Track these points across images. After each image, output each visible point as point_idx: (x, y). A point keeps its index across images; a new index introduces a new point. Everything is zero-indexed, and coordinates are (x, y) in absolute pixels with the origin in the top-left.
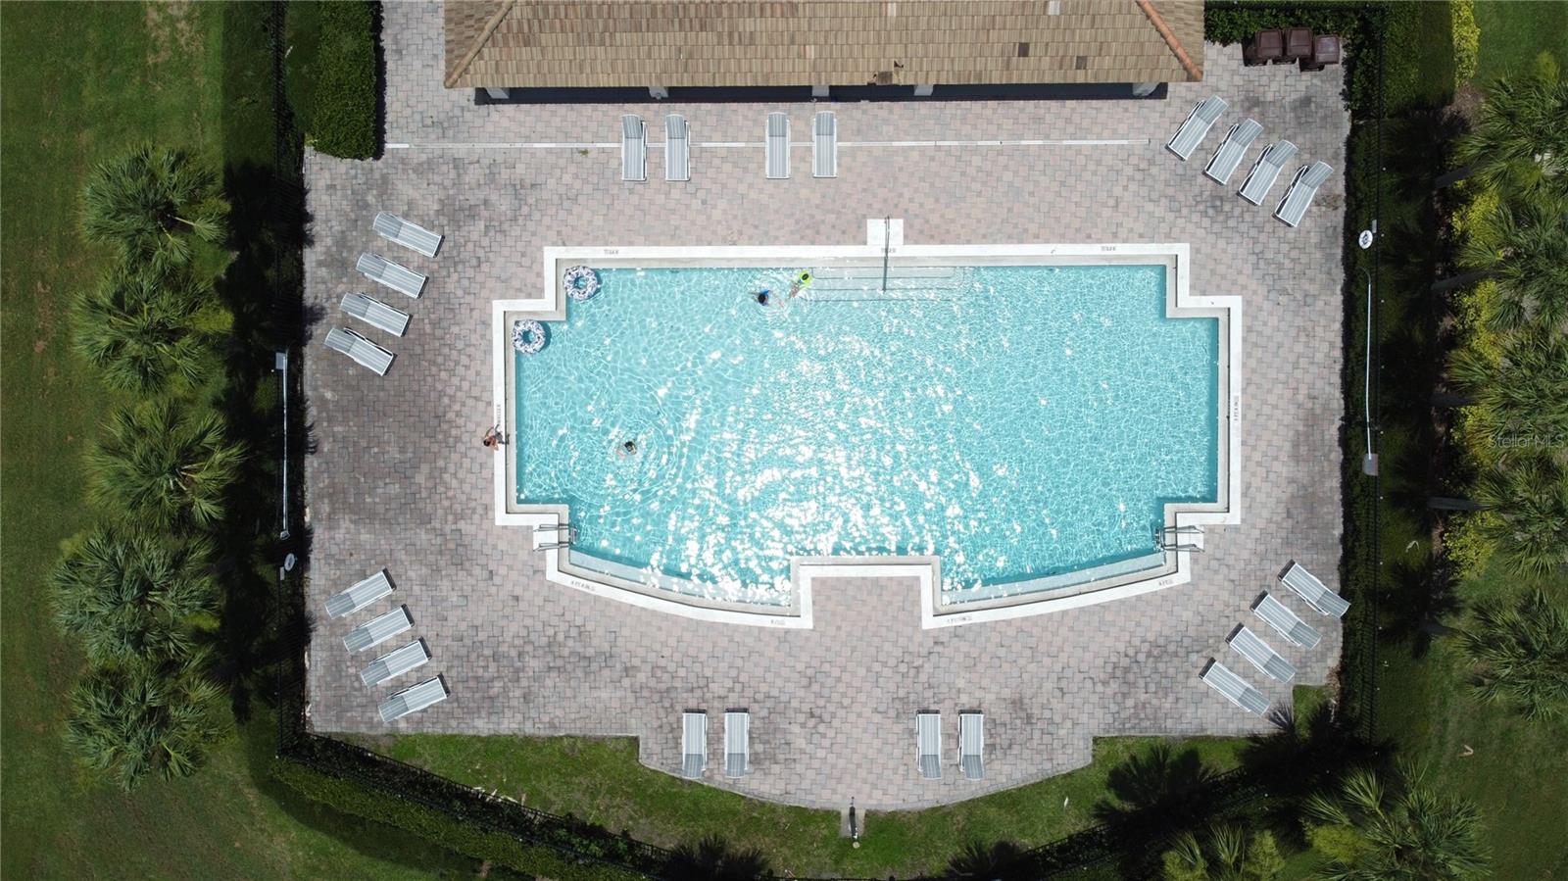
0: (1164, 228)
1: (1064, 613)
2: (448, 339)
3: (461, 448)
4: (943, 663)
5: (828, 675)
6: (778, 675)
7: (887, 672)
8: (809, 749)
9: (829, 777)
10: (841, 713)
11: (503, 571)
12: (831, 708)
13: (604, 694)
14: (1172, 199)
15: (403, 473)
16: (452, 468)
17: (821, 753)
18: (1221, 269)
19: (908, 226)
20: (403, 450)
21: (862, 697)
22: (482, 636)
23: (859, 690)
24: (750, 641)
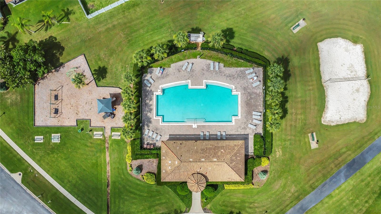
0: (163, 127)
1: (174, 82)
2: (245, 114)
3: (244, 101)
4: (188, 76)
5: (201, 75)
6: (207, 75)
7: (194, 75)
8: (204, 66)
9: (201, 63)
10: (200, 70)
11: (240, 87)
12: (201, 71)
13: (228, 72)
14: (162, 130)
15: (251, 98)
16: (245, 99)
17: (202, 65)
18: (156, 122)
19: (192, 127)
20: (251, 101)
21: (197, 72)
22: (242, 79)
23: (198, 73)
24: (211, 79)
